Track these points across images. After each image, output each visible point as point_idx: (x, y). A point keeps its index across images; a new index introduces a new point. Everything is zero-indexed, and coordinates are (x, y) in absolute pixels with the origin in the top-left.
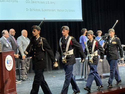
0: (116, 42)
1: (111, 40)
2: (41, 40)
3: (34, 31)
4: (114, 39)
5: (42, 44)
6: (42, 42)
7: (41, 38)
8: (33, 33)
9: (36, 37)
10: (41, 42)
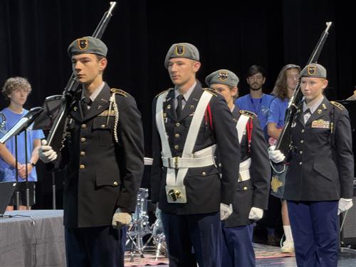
0: (328, 123)
1: (308, 111)
2: (113, 99)
3: (84, 61)
4: (321, 107)
5: (114, 117)
6: (116, 109)
7: (113, 90)
8: (79, 70)
9: (92, 85)
10: (113, 109)
